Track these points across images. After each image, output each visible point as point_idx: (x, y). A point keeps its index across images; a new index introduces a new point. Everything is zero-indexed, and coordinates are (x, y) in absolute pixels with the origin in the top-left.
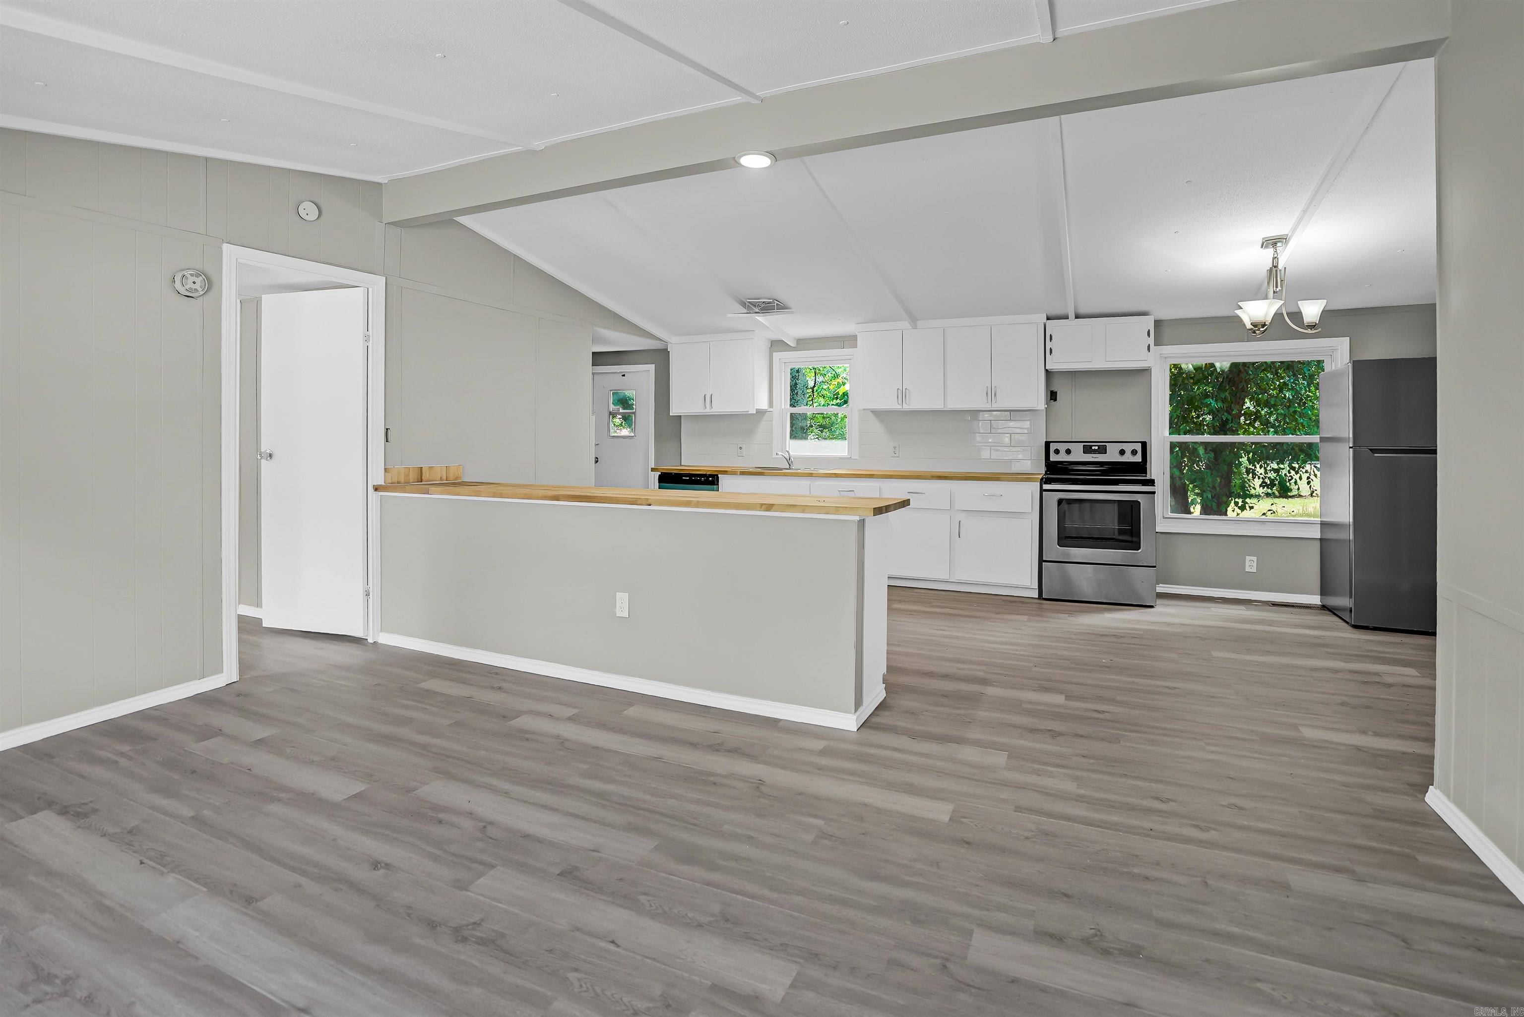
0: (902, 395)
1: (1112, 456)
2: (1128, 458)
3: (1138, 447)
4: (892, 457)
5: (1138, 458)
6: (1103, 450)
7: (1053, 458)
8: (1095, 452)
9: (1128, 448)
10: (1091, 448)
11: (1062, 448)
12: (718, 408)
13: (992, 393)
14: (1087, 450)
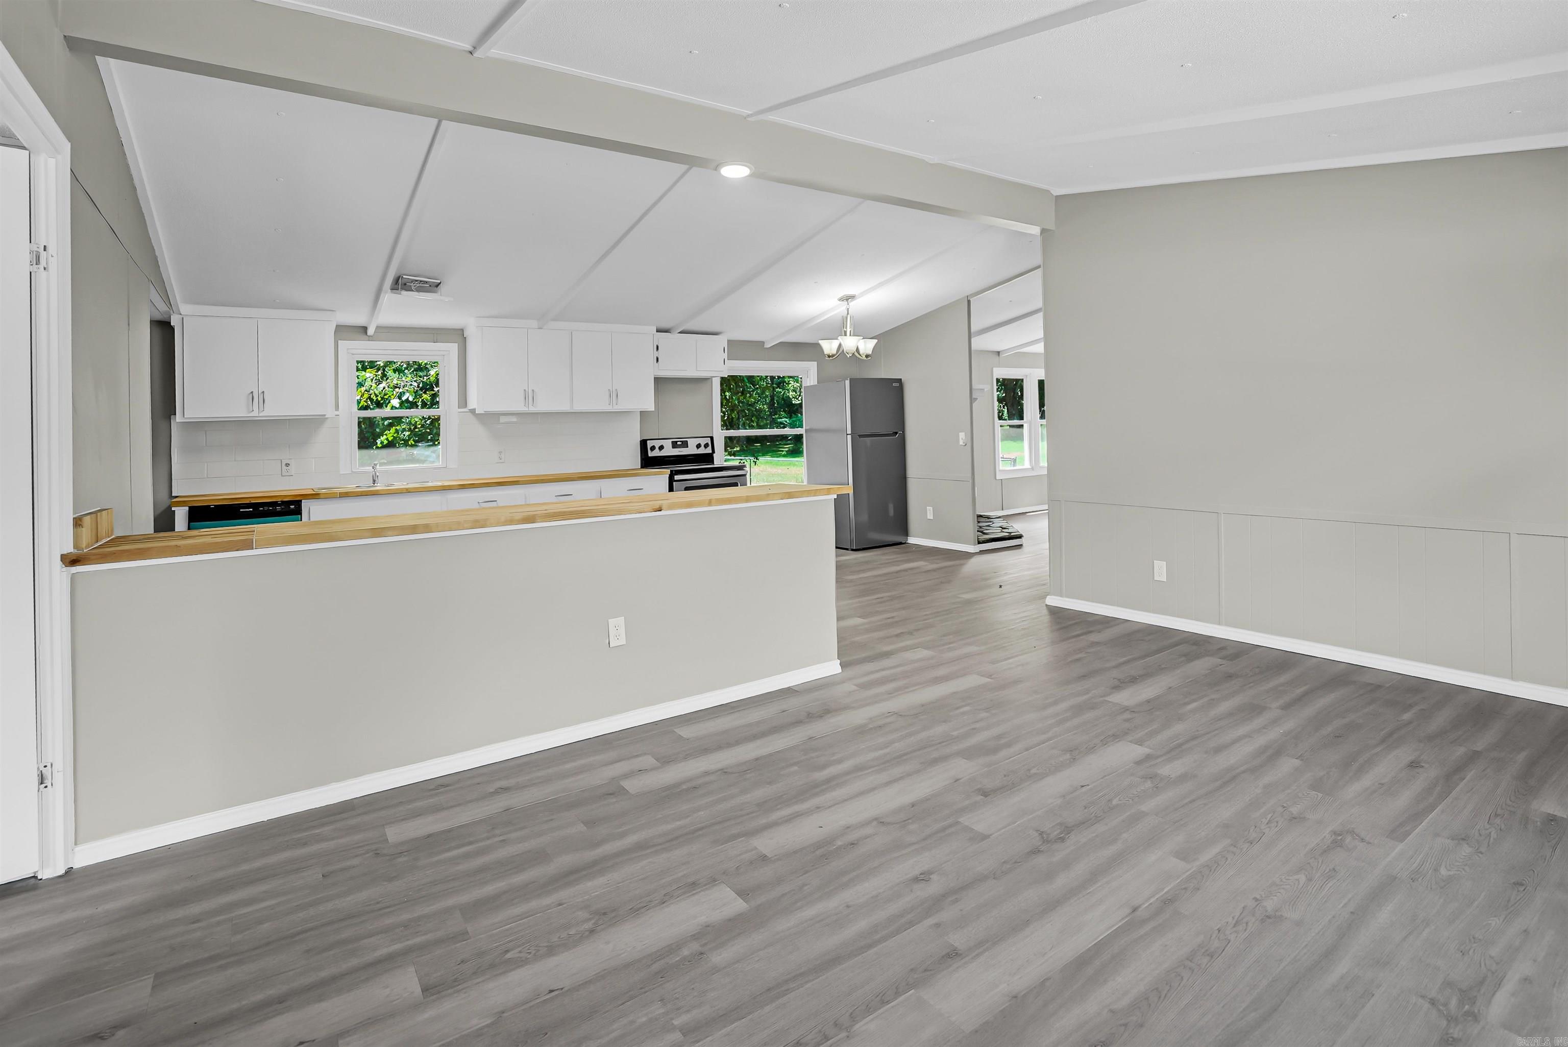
0: (528, 396)
1: (691, 450)
2: (702, 451)
3: (708, 441)
4: (498, 463)
5: (709, 450)
6: (685, 444)
7: (651, 454)
8: (680, 446)
9: (703, 442)
10: (677, 443)
11: (657, 444)
12: (272, 410)
13: (613, 395)
14: (675, 445)
